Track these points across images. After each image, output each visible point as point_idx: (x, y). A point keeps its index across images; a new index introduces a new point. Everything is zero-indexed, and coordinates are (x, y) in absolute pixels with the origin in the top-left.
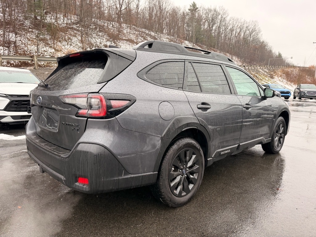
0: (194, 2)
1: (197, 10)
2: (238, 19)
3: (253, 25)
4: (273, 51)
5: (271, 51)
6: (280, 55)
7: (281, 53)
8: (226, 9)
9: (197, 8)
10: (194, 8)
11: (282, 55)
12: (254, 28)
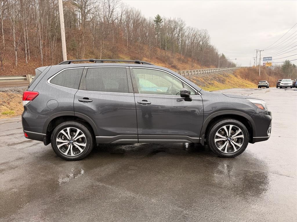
0: (158, 15)
1: (162, 21)
2: (193, 28)
3: (203, 33)
4: (219, 53)
5: (217, 53)
6: (223, 56)
7: (224, 55)
8: (183, 20)
9: (161, 20)
10: (158, 20)
11: (225, 56)
12: (205, 35)
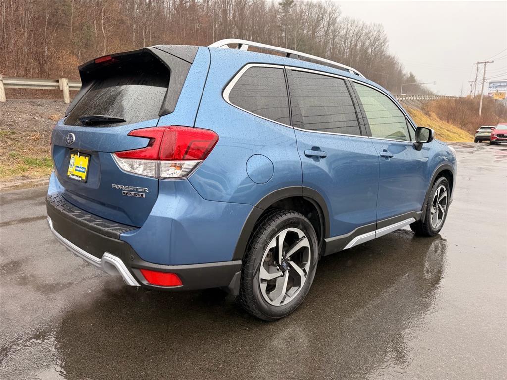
1: (293, 4)
3: (375, 31)
7: (414, 75)
10: (288, 1)
11: (416, 78)
12: (377, 35)
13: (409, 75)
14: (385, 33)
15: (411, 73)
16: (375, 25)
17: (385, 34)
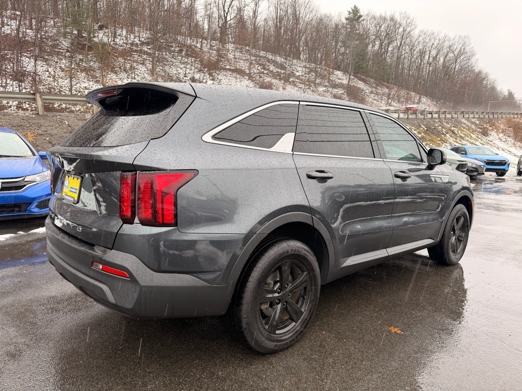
0: (355, 6)
1: (361, 19)
2: (433, 33)
3: (460, 43)
4: (499, 88)
6: (511, 95)
7: (513, 92)
8: (412, 17)
9: (361, 16)
10: (355, 16)
12: (462, 48)
13: (506, 93)
14: (472, 45)
15: (509, 90)
16: (460, 37)
17: (472, 48)
